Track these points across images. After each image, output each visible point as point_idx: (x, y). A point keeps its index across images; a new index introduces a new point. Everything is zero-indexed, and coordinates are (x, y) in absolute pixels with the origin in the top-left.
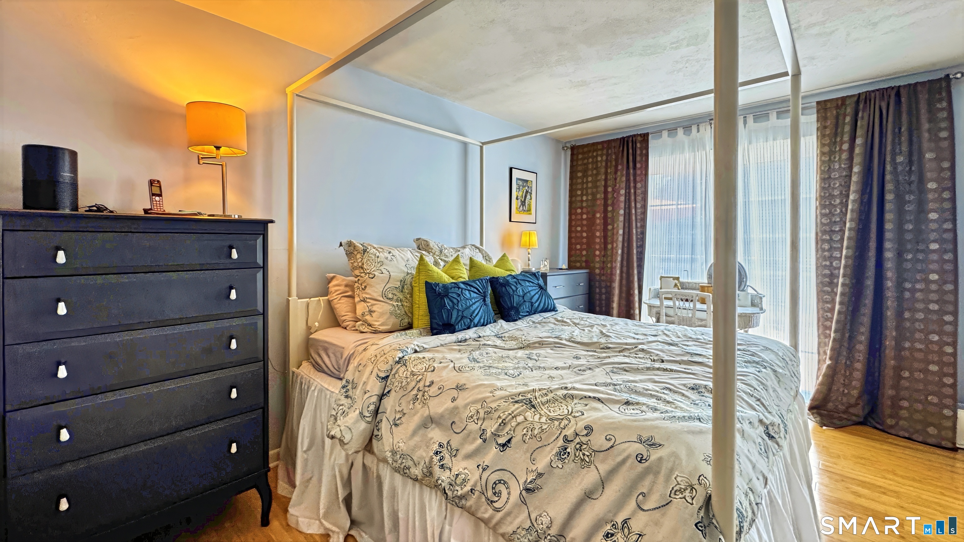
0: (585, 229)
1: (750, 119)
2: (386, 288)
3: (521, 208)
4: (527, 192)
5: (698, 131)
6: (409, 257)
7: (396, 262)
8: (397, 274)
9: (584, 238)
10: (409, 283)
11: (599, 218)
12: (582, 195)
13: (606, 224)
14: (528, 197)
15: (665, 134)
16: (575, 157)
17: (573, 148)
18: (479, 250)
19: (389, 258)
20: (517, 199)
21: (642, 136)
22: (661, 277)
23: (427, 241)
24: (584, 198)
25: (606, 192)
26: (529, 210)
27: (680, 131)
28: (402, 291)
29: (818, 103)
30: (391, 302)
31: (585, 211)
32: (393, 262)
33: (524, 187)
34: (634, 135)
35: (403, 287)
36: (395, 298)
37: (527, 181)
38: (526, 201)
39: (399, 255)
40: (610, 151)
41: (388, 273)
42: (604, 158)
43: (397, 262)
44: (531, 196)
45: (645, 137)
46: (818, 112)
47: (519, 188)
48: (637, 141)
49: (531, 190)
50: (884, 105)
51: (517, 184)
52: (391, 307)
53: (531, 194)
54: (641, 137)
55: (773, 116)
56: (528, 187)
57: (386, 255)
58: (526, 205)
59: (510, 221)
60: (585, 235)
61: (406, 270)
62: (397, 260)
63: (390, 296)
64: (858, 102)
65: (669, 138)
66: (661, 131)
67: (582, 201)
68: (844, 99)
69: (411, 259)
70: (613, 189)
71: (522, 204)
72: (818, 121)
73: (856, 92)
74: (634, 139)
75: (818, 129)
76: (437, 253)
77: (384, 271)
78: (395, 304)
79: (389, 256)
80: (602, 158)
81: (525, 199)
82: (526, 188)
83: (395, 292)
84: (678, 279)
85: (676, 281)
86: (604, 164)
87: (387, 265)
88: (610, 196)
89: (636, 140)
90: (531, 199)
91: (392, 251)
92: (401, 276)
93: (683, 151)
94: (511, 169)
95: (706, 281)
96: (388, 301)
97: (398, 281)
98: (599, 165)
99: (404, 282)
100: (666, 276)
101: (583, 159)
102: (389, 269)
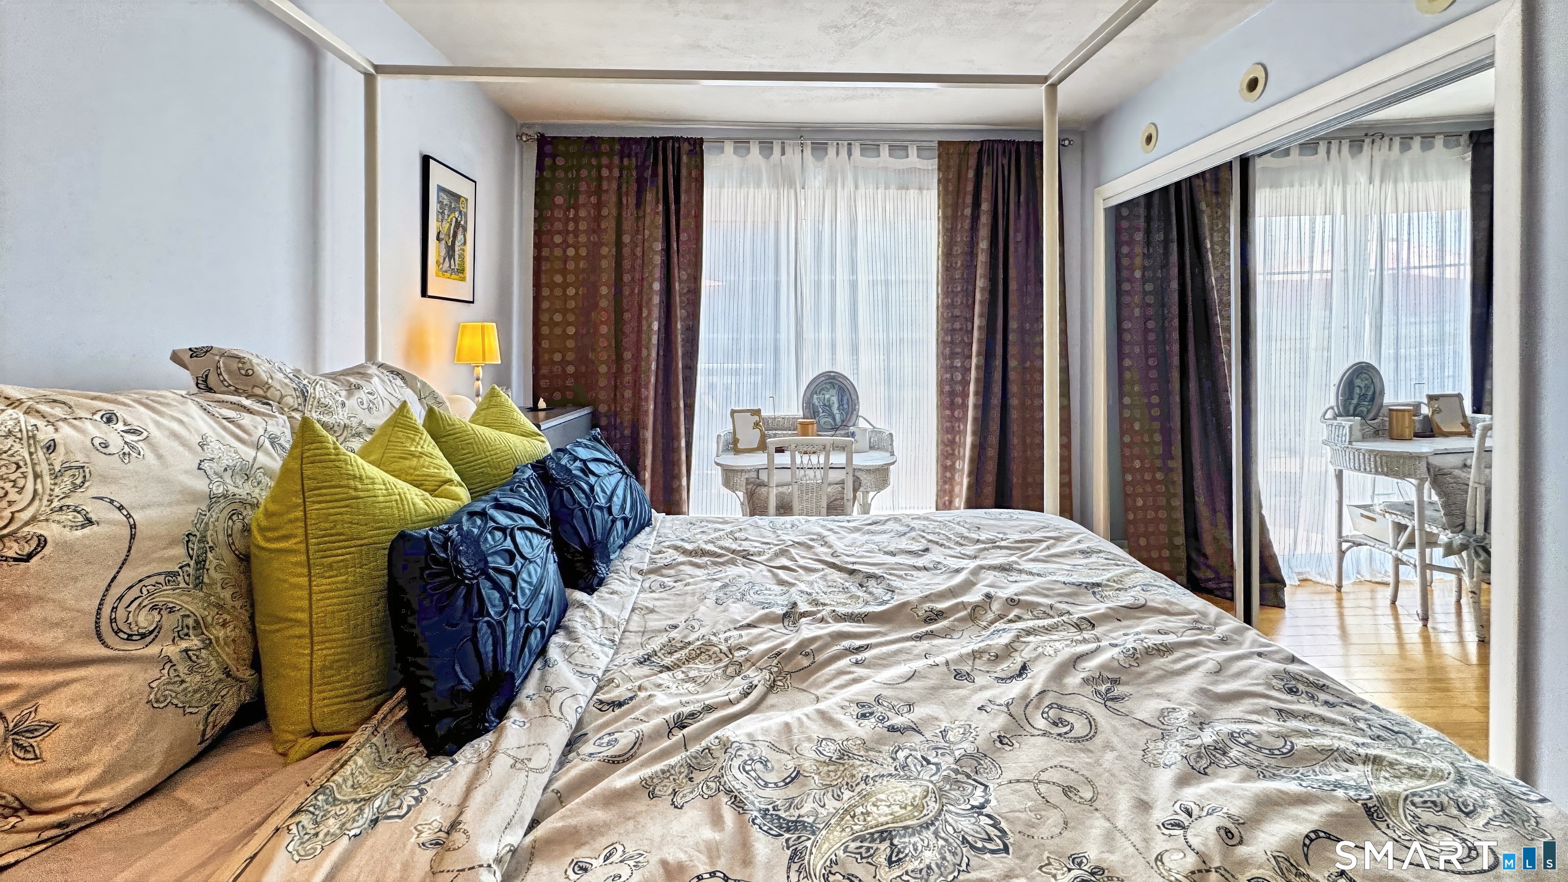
0: (571, 318)
1: (856, 151)
2: (115, 592)
3: (447, 264)
4: (458, 224)
5: (783, 153)
6: (205, 429)
7: (150, 457)
8: (166, 512)
9: (569, 337)
10: (222, 538)
11: (606, 296)
12: (565, 245)
13: (619, 310)
14: (460, 237)
15: (729, 147)
16: (548, 162)
17: (543, 141)
18: (403, 379)
19: (116, 443)
20: (438, 239)
21: (692, 142)
22: (733, 412)
23: (239, 359)
24: (571, 252)
25: (619, 244)
26: (462, 271)
27: (755, 149)
28: (199, 583)
29: (940, 143)
30: (154, 650)
31: (571, 278)
32: (135, 464)
33: (452, 210)
34: (678, 139)
35: (201, 563)
36: (170, 621)
37: (456, 197)
38: (457, 249)
39: (157, 423)
40: (626, 162)
41: (119, 516)
42: (616, 173)
43: (160, 457)
44: (465, 236)
45: (696, 146)
46: (940, 156)
47: (443, 213)
48: (683, 151)
49: (466, 222)
50: (1005, 162)
51: (439, 202)
52: (154, 673)
53: (465, 230)
54: (689, 143)
55: (885, 151)
56: (460, 212)
57: (96, 430)
58: (457, 257)
59: (424, 293)
60: (571, 330)
61: (201, 485)
62: (154, 448)
63: (145, 620)
64: (980, 153)
65: (735, 157)
66: (721, 141)
67: (565, 259)
68: (967, 143)
69: (212, 437)
70: (632, 238)
71: (448, 252)
72: (939, 169)
73: (979, 138)
74: (676, 145)
75: (939, 181)
76: (289, 400)
77: (96, 510)
78: (172, 651)
79: (114, 437)
80: (611, 171)
81: (453, 243)
82: (457, 214)
83: (167, 596)
84: (757, 412)
85: (756, 418)
86: (614, 185)
87: (105, 479)
88: (626, 251)
89: (679, 148)
90: (465, 243)
91: (120, 411)
92: (187, 512)
93: (758, 185)
94: (426, 160)
95: (801, 413)
96: (136, 649)
97: (172, 543)
98: (605, 186)
99: (204, 539)
100: (741, 408)
101: (567, 169)
102: (122, 498)
